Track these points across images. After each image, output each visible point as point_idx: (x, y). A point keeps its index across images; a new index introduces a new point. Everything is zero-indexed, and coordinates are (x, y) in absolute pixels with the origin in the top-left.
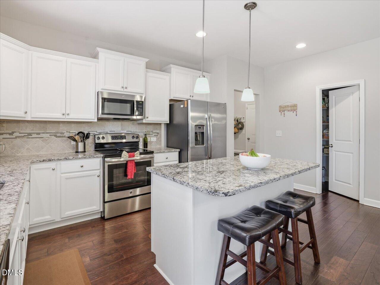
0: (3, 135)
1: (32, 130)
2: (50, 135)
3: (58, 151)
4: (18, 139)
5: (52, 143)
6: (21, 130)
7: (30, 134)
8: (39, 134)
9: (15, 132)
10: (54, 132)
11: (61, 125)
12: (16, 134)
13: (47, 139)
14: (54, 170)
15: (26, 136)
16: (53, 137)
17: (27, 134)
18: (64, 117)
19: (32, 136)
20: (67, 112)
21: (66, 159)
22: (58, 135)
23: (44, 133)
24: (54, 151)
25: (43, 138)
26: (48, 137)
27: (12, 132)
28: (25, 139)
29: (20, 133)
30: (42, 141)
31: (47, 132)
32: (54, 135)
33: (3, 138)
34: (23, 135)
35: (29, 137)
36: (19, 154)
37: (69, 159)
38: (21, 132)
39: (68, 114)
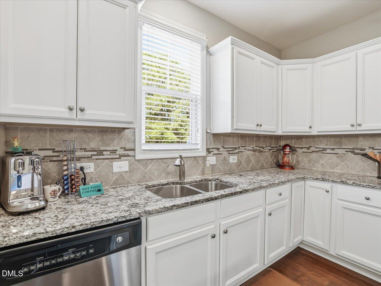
0: (302, 149)
1: (327, 145)
2: (346, 151)
3: (356, 172)
4: (314, 154)
5: (348, 161)
6: (317, 145)
7: (325, 149)
8: (333, 149)
9: (312, 147)
10: (351, 147)
11: (361, 139)
12: (313, 149)
13: (342, 155)
14: (328, 192)
15: (321, 150)
16: (350, 154)
17: (321, 149)
18: (354, 129)
19: (326, 151)
20: (358, 122)
21: (343, 182)
22: (356, 152)
23: (340, 149)
24: (350, 171)
25: (338, 154)
26: (343, 154)
27: (309, 146)
28: (320, 154)
29: (315, 148)
30: (336, 157)
31: (343, 147)
32: (351, 151)
33: (303, 152)
34: (318, 149)
35: (324, 152)
36: (315, 169)
37: (347, 184)
38: (317, 147)
39: (360, 125)
